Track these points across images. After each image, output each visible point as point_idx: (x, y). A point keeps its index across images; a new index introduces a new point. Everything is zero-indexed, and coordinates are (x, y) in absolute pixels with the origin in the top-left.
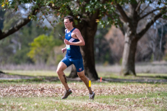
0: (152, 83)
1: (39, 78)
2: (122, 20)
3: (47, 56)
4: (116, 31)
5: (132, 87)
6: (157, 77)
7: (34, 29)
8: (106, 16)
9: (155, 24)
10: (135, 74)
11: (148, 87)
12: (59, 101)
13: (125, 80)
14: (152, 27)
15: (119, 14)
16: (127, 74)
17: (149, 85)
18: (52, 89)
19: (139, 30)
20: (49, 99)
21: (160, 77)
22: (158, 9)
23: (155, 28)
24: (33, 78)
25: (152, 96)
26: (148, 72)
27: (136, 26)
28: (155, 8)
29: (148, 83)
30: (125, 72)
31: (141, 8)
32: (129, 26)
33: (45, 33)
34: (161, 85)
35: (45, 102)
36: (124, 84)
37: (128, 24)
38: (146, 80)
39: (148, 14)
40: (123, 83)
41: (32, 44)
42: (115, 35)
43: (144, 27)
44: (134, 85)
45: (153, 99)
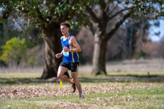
0: (122, 81)
1: (11, 80)
2: (91, 21)
3: (20, 58)
4: (86, 32)
5: (103, 86)
6: (128, 75)
7: (6, 33)
8: (75, 18)
9: (124, 24)
10: (105, 73)
11: (119, 86)
12: (31, 102)
13: (97, 79)
14: (121, 26)
15: (88, 15)
16: (98, 74)
17: (120, 84)
18: (25, 91)
19: (108, 30)
20: (22, 101)
21: (130, 75)
22: (126, 9)
23: (124, 27)
24: (5, 81)
25: (123, 95)
26: (119, 71)
27: (105, 27)
28: (123, 8)
29: (118, 82)
30: (96, 72)
31: (110, 8)
32: (99, 26)
33: (17, 36)
34: (131, 84)
35: (17, 103)
36: (95, 84)
37: (97, 24)
38: (117, 79)
39: (117, 14)
40: (94, 82)
41: (4, 47)
42: (86, 36)
43: (114, 27)
44: (105, 84)
45: (124, 97)
